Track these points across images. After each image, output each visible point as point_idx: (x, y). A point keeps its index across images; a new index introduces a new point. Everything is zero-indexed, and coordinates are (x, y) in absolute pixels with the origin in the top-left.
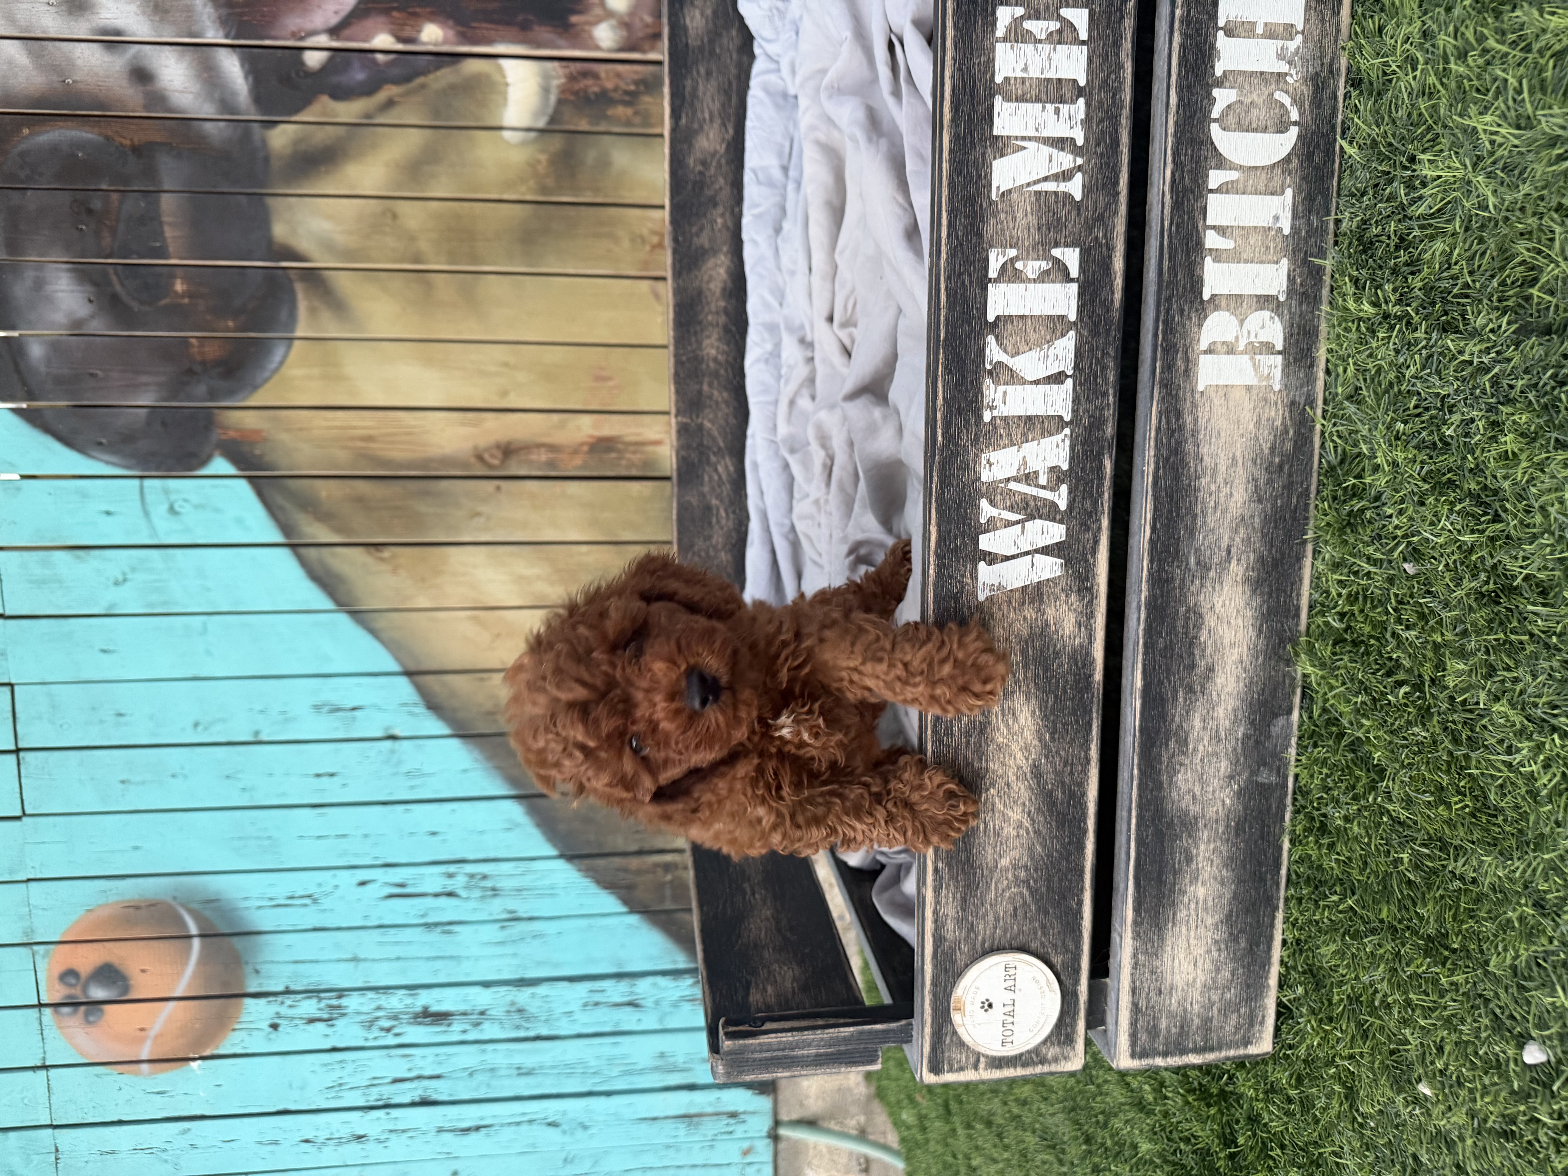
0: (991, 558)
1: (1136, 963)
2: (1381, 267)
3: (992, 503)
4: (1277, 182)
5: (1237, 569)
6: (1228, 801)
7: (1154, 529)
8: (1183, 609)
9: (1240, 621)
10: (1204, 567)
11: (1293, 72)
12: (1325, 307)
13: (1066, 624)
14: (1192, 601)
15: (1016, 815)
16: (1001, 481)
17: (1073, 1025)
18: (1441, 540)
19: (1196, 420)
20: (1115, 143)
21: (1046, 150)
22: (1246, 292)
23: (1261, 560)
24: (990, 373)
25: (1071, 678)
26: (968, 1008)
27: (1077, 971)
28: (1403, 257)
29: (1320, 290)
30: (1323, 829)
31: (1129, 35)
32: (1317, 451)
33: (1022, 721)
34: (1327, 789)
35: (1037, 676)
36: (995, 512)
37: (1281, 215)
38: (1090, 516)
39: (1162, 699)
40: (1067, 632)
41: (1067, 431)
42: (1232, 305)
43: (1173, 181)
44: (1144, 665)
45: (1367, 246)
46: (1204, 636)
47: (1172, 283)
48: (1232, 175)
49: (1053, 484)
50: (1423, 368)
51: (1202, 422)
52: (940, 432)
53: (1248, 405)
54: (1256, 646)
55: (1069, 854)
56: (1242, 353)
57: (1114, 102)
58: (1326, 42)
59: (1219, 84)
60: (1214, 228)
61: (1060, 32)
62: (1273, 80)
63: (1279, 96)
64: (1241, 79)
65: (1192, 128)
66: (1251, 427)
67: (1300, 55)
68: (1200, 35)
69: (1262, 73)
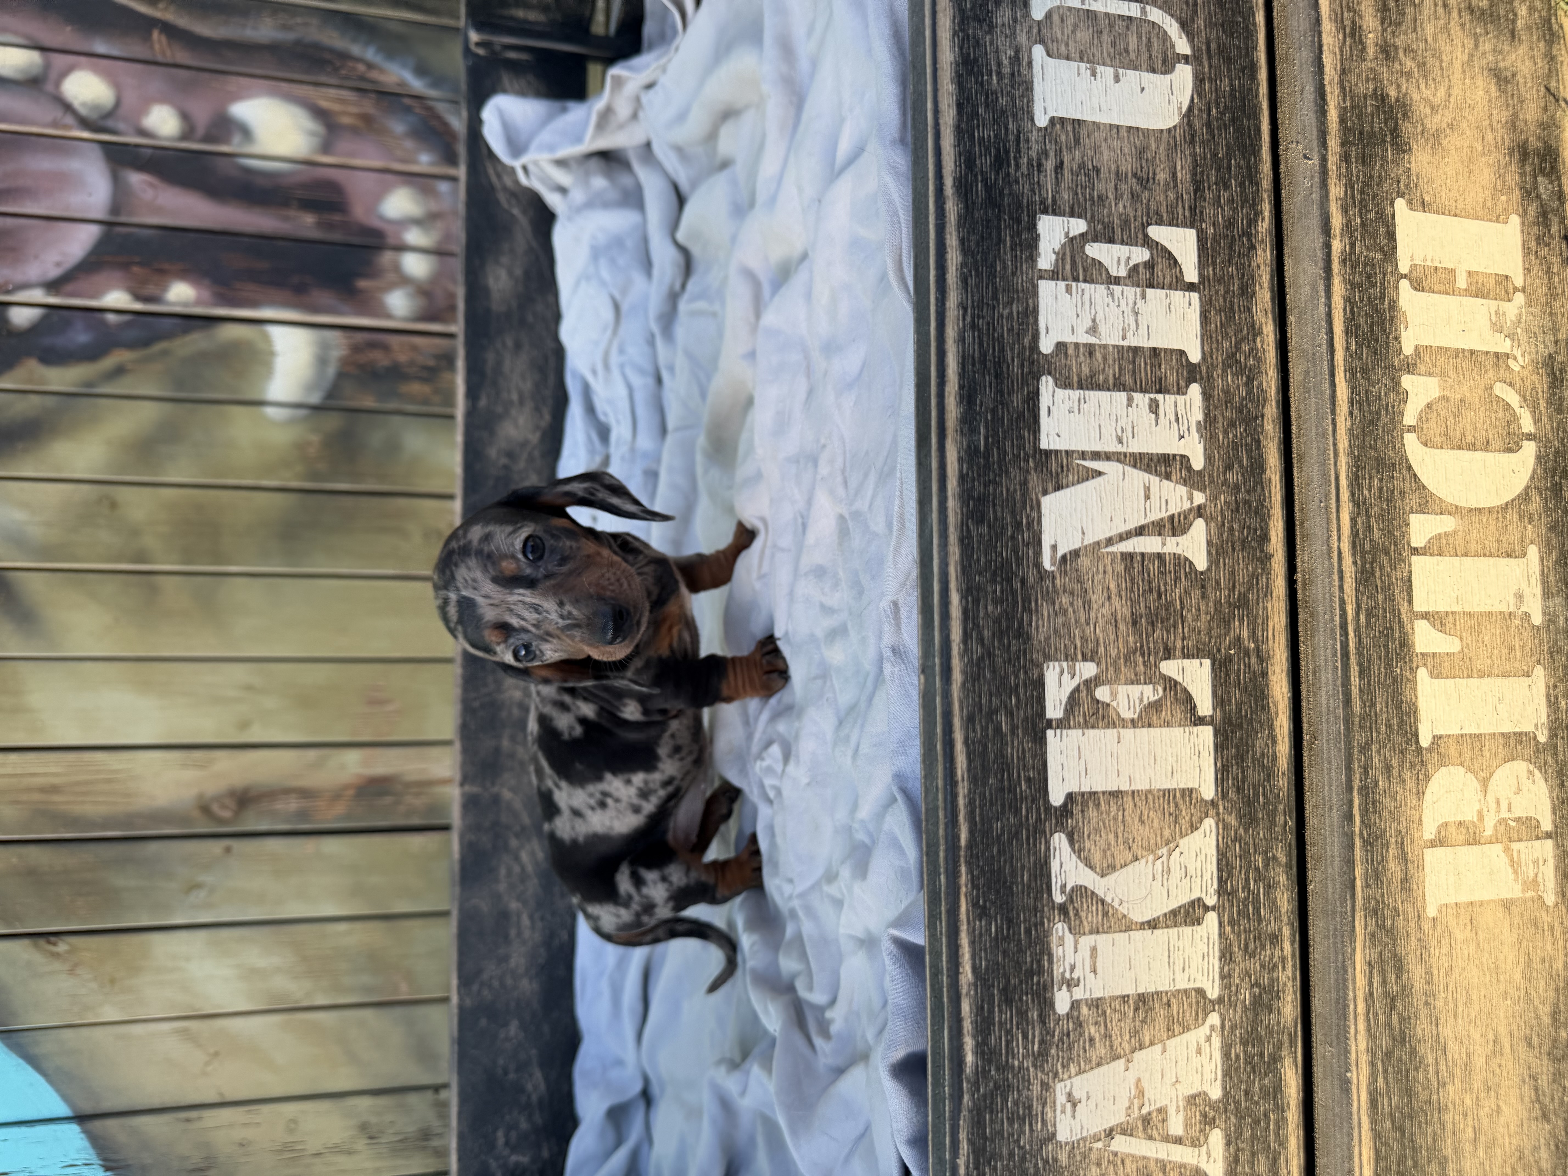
4: (1513, 535)
11: (1517, 352)
16: (1096, 1139)
19: (1429, 973)
20: (1258, 467)
21: (1138, 477)
22: (1486, 728)
24: (1063, 909)
37: (1526, 592)
41: (1214, 1019)
42: (1467, 754)
43: (1355, 534)
47: (1368, 720)
48: (1446, 524)
49: (1195, 1132)
51: (1438, 976)
53: (1509, 937)
56: (1490, 841)
57: (1250, 393)
58: (1555, 305)
59: (1411, 366)
60: (1425, 616)
61: (1150, 265)
62: (1489, 362)
63: (1500, 390)
64: (1441, 361)
65: (1375, 440)
66: (1518, 976)
67: (1523, 325)
68: (1374, 285)
69: (1472, 352)
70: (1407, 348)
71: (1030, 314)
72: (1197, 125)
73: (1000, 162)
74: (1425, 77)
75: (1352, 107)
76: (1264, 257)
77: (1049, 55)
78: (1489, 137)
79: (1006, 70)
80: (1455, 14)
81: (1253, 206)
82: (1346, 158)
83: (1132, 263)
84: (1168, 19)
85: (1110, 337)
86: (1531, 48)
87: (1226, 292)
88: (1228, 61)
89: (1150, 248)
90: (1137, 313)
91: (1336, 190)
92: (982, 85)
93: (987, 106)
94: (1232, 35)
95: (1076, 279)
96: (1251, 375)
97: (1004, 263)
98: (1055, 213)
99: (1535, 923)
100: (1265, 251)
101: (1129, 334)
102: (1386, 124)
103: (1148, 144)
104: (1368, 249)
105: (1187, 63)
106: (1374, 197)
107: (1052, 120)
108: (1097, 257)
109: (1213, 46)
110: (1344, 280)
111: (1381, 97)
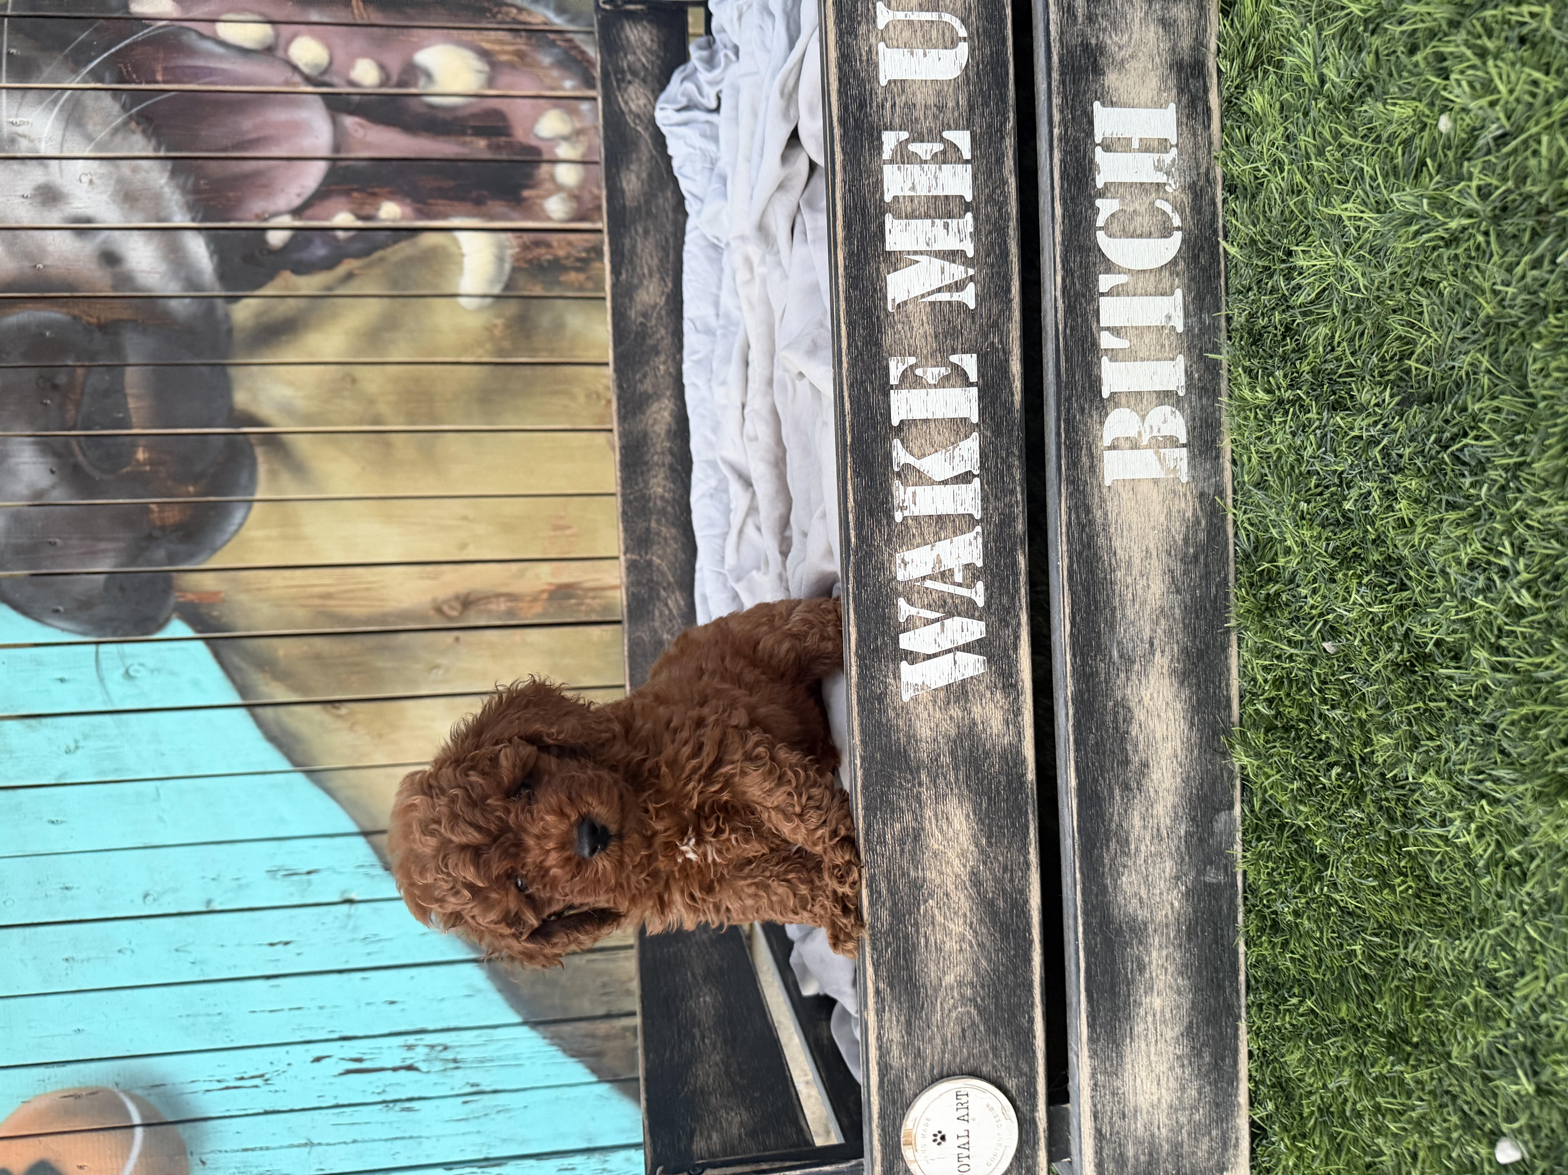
0: (913, 658)
1: (1096, 1085)
2: (1271, 357)
3: (910, 602)
4: (1166, 283)
5: (1161, 661)
6: (1176, 904)
7: (1073, 623)
8: (1111, 704)
9: (1170, 714)
10: (1128, 660)
11: (1171, 182)
12: (1224, 399)
13: (993, 723)
14: (1119, 695)
15: (957, 927)
16: (917, 580)
17: (1034, 1156)
18: (1353, 615)
19: (1106, 514)
20: (1005, 254)
21: (938, 263)
22: (1145, 388)
23: (1185, 651)
24: (899, 474)
25: (1003, 779)
26: (920, 1141)
27: (1033, 1095)
28: (1290, 345)
29: (1218, 384)
30: (1275, 927)
31: (1010, 153)
32: (1231, 540)
33: (957, 826)
34: (1274, 884)
35: (968, 777)
36: (913, 611)
37: (1173, 314)
38: (1008, 613)
39: (1099, 798)
40: (995, 731)
41: (978, 529)
42: (1132, 402)
43: (1064, 287)
44: (1076, 763)
45: (1256, 338)
46: (1134, 730)
47: (1071, 384)
48: (1122, 279)
49: (968, 581)
50: (1319, 448)
51: (1112, 516)
52: (852, 533)
53: (1157, 498)
54: (1189, 739)
55: (1016, 968)
56: (1146, 447)
57: (1001, 215)
58: (1200, 154)
59: (1102, 194)
60: (1108, 329)
61: (944, 152)
62: (1153, 189)
63: (1160, 204)
64: (1121, 190)
65: (1078, 235)
66: (1162, 518)
67: (1176, 165)
68: (1079, 151)
69: (1141, 184)
70: (1100, 184)
71: (879, 183)
72: (971, 74)
73: (862, 106)
74: (1115, 30)
75: (1067, 53)
76: (1010, 142)
77: (887, 47)
78: (1157, 59)
79: (865, 59)
81: (1004, 115)
82: (1063, 81)
83: (933, 152)
84: (954, 18)
85: (922, 191)
86: (1188, 4)
87: (987, 162)
88: (989, 37)
89: (944, 143)
90: (937, 178)
91: (1056, 101)
92: (851, 68)
93: (854, 78)
94: (992, 22)
95: (903, 163)
96: (1002, 205)
97: (865, 157)
98: (891, 130)
99: (1174, 492)
100: (1010, 139)
101: (933, 189)
102: (1089, 59)
103: (943, 88)
104: (1076, 132)
105: (965, 41)
106: (1081, 101)
107: (889, 81)
108: (914, 150)
109: (980, 30)
110: (1060, 150)
111: (1086, 46)
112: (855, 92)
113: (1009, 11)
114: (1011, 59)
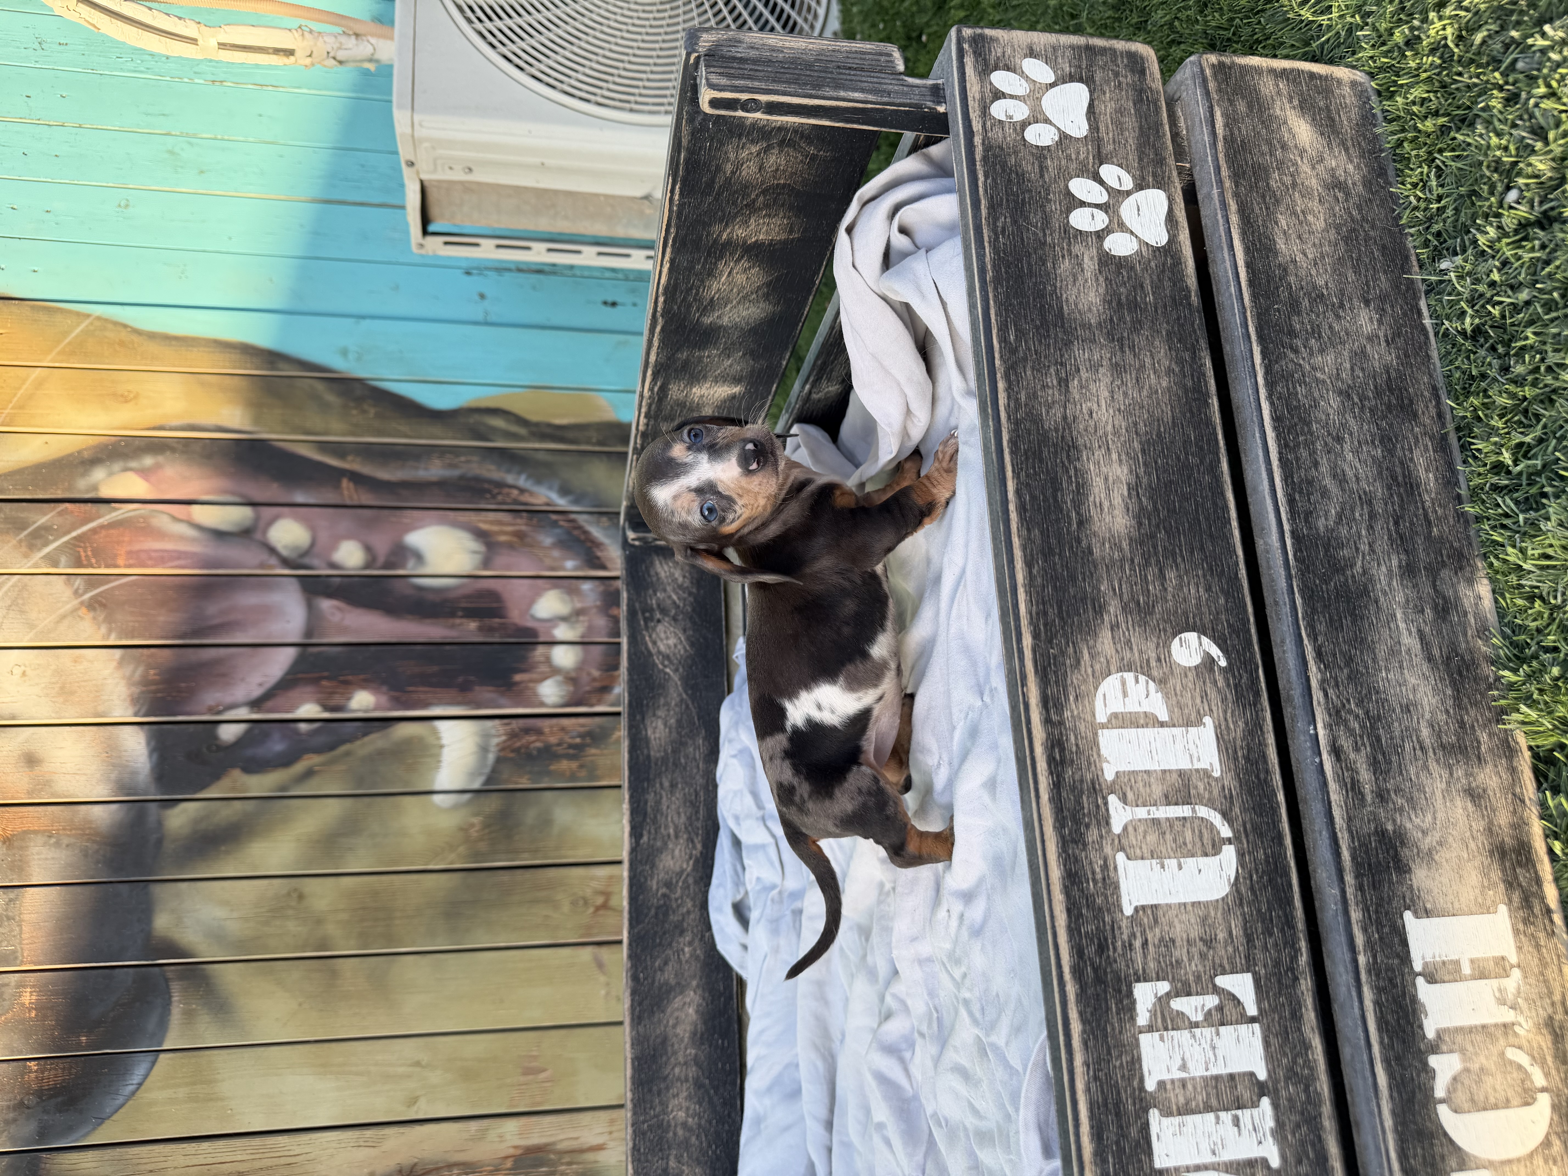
11: (1521, 1019)
20: (1322, 1157)
31: (1309, 1001)
57: (1308, 1097)
58: (1549, 974)
59: (1435, 1048)
61: (1220, 1008)
62: (1499, 1033)
63: (1512, 1054)
64: (1459, 1038)
65: (1414, 1116)
67: (1522, 995)
68: (1395, 986)
69: (1484, 1027)
70: (1430, 1034)
71: (1135, 1062)
72: (1243, 890)
73: (1102, 948)
74: (1414, 809)
75: (1360, 846)
76: (1306, 985)
77: (1128, 858)
78: (1472, 845)
79: (1099, 876)
80: (1431, 753)
81: (1293, 946)
82: (1360, 888)
83: (1206, 1009)
84: (1212, 812)
85: (1197, 1071)
86: (1496, 766)
87: (1280, 1018)
88: (1261, 835)
89: (1218, 994)
90: (1214, 1048)
91: (1356, 915)
92: (1083, 891)
93: (1088, 906)
94: (1261, 815)
95: (1166, 1029)
96: (1308, 1082)
97: (1113, 1025)
98: (1145, 980)
100: (1306, 979)
101: (1211, 1066)
102: (1388, 853)
103: (1209, 912)
104: (1388, 958)
105: (1230, 843)
106: (1387, 914)
107: (1136, 909)
108: (1180, 1009)
109: (1248, 826)
110: (1372, 988)
111: (1381, 833)
112: (1091, 928)
113: (1281, 797)
114: (1292, 864)
